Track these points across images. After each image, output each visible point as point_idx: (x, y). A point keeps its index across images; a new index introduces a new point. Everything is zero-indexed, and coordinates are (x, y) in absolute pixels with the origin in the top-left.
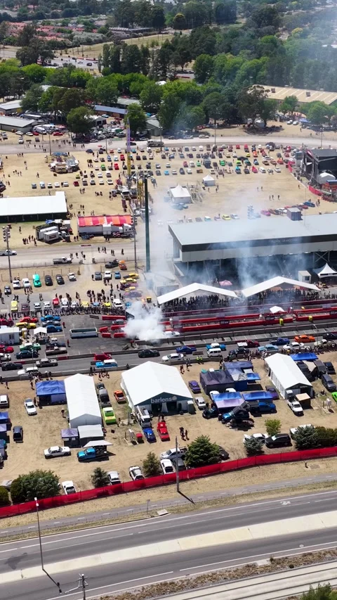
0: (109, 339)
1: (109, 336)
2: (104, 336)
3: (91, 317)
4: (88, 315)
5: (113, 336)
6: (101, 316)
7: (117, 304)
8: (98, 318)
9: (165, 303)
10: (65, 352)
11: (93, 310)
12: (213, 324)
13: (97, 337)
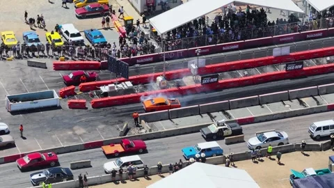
0: (83, 111)
1: (82, 106)
2: (72, 106)
3: (31, 65)
4: (24, 62)
5: (89, 106)
6: (50, 63)
7: (73, 35)
8: (43, 66)
9: (169, 33)
10: (11, 145)
11: (28, 50)
12: (269, 71)
13: (59, 108)
